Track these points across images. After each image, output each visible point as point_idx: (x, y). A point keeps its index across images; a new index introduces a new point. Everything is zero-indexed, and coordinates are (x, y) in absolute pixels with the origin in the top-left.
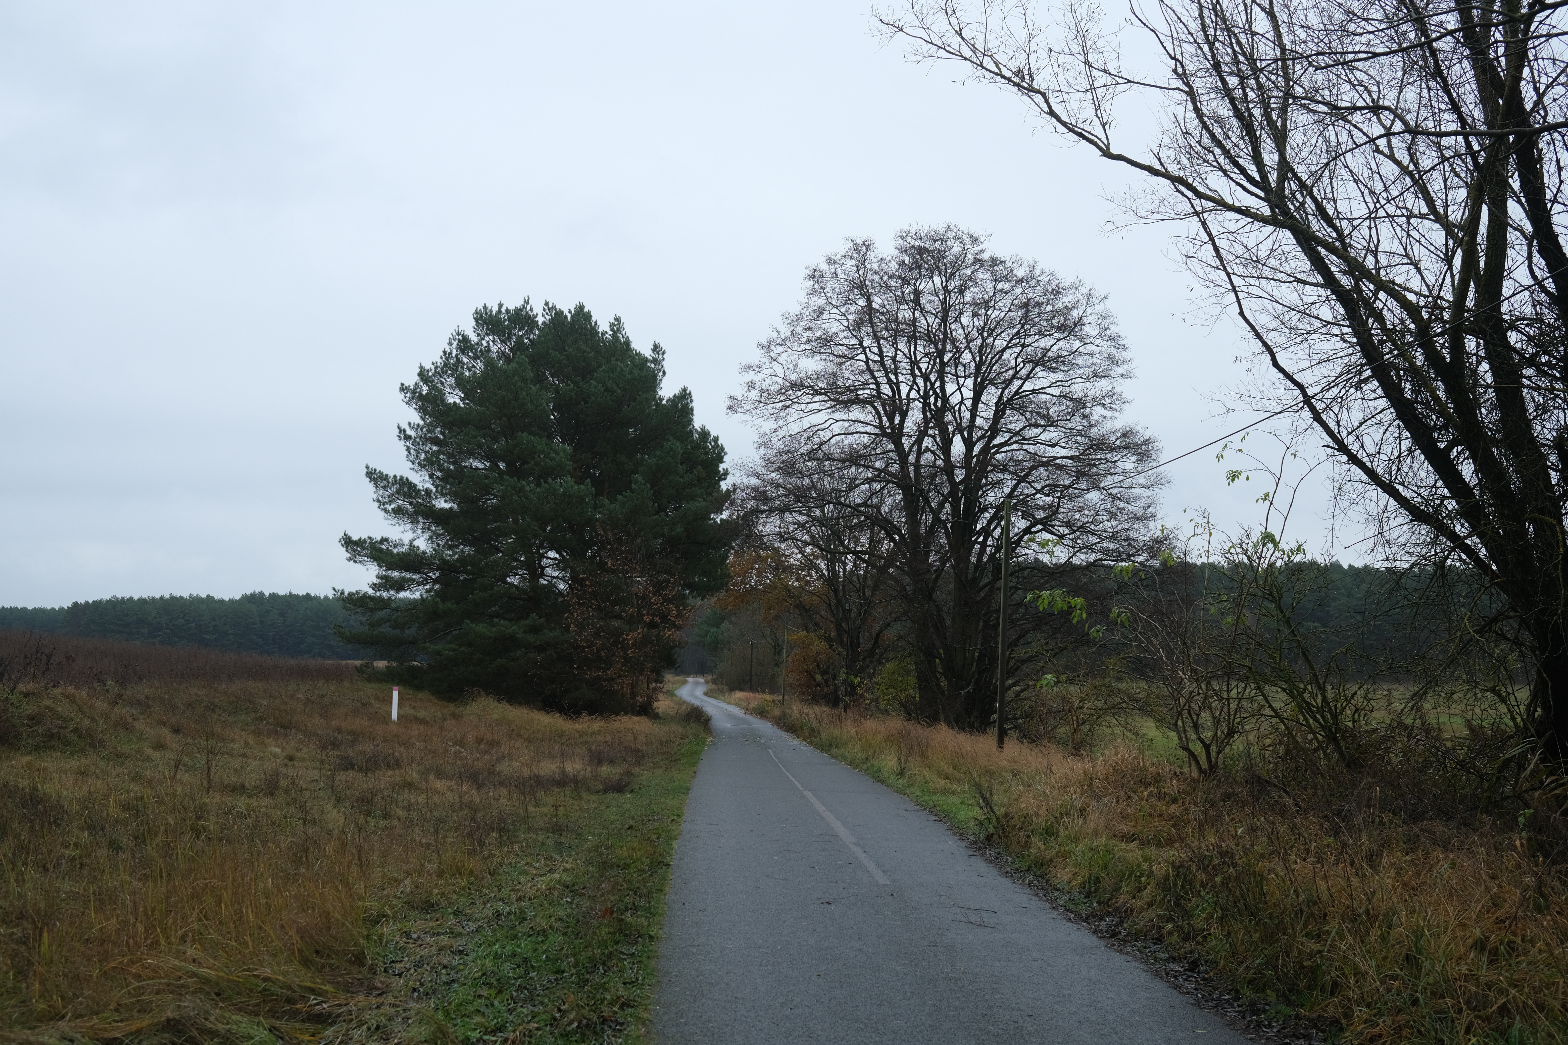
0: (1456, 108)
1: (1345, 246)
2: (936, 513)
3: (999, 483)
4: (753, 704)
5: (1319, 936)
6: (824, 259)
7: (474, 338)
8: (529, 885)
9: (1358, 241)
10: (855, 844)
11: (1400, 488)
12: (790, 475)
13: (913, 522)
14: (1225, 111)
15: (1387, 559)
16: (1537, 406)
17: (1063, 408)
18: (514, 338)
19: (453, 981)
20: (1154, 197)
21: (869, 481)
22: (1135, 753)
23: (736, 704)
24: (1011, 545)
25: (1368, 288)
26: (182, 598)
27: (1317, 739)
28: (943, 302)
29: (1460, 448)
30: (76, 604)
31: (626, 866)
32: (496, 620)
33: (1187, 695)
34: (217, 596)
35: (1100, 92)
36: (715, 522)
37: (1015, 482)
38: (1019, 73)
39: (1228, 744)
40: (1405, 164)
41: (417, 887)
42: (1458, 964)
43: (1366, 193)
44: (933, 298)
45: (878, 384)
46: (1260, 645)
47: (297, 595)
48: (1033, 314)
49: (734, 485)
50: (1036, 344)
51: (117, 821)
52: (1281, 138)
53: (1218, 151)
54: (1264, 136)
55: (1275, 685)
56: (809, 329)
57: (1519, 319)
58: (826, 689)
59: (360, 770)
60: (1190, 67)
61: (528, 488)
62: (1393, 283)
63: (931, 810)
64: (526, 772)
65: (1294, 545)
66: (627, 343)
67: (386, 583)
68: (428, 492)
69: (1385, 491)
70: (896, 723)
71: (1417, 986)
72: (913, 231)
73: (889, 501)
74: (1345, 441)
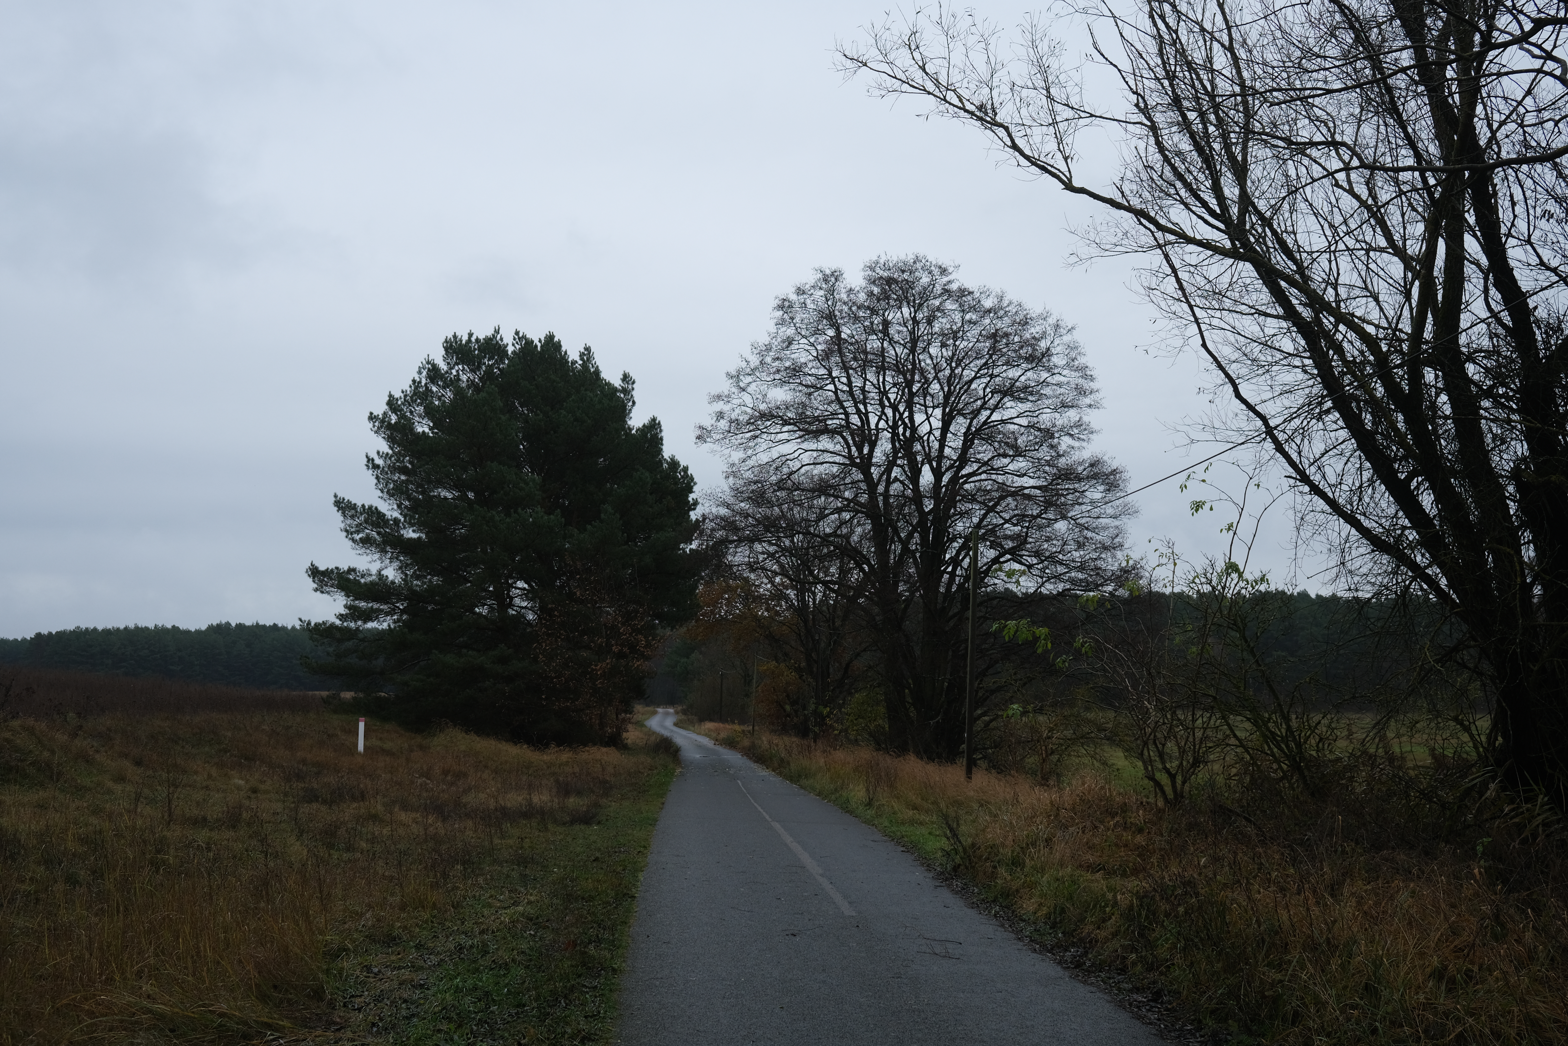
0: (1412, 143)
1: (1306, 279)
2: (905, 543)
3: (967, 513)
4: (723, 735)
5: (1280, 965)
6: (793, 290)
7: (443, 367)
8: (493, 918)
9: (1318, 274)
10: (822, 875)
11: (1362, 518)
12: (759, 505)
13: (882, 552)
14: (1186, 145)
15: (1350, 589)
16: (1495, 437)
17: (1031, 438)
18: (484, 368)
19: (413, 1015)
20: (1117, 230)
21: (839, 511)
22: (1102, 782)
23: (706, 735)
24: (978, 575)
25: (1328, 321)
26: (147, 628)
27: (1281, 768)
28: (912, 333)
29: (1420, 479)
30: (39, 635)
31: (591, 899)
32: (464, 651)
33: (1152, 726)
34: (183, 626)
35: (1062, 126)
36: (685, 552)
37: (983, 512)
38: (981, 108)
39: (1193, 773)
40: (1364, 199)
41: (378, 920)
42: (1417, 993)
43: (1326, 226)
44: (901, 328)
45: (847, 414)
46: (1225, 675)
47: (264, 626)
48: (1001, 345)
49: (704, 515)
50: (1004, 375)
51: (74, 855)
52: (1241, 172)
53: (1179, 184)
54: (1224, 169)
55: (1240, 715)
56: (778, 359)
57: (1476, 351)
58: (795, 720)
59: (324, 802)
60: (1151, 103)
61: (497, 518)
62: (1353, 315)
63: (898, 840)
64: (492, 804)
65: (1258, 575)
66: (597, 372)
67: (353, 613)
68: (396, 521)
69: (1347, 521)
70: (865, 754)
71: (1376, 1015)
72: (882, 261)
73: (859, 530)
74: (1307, 472)
